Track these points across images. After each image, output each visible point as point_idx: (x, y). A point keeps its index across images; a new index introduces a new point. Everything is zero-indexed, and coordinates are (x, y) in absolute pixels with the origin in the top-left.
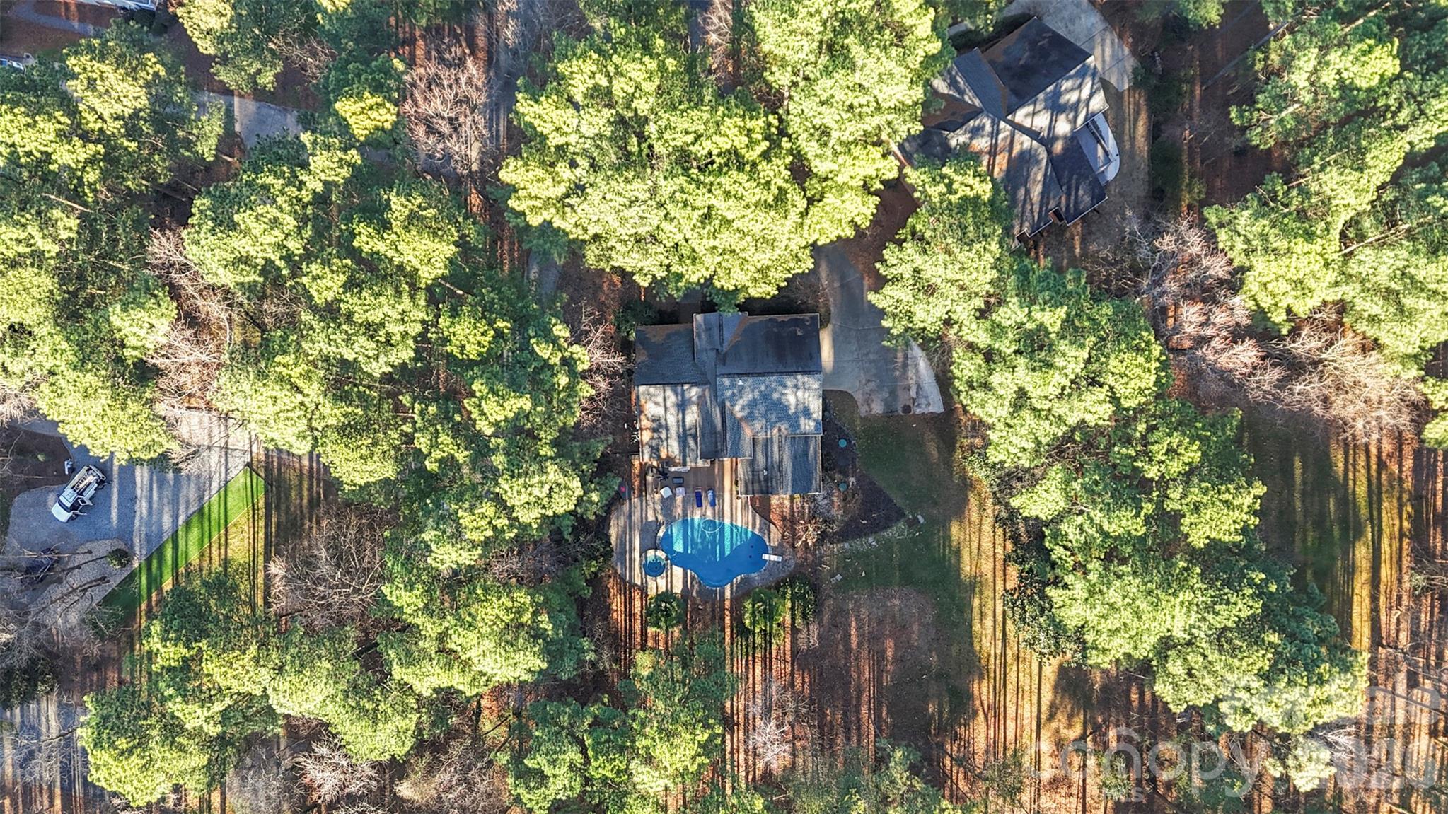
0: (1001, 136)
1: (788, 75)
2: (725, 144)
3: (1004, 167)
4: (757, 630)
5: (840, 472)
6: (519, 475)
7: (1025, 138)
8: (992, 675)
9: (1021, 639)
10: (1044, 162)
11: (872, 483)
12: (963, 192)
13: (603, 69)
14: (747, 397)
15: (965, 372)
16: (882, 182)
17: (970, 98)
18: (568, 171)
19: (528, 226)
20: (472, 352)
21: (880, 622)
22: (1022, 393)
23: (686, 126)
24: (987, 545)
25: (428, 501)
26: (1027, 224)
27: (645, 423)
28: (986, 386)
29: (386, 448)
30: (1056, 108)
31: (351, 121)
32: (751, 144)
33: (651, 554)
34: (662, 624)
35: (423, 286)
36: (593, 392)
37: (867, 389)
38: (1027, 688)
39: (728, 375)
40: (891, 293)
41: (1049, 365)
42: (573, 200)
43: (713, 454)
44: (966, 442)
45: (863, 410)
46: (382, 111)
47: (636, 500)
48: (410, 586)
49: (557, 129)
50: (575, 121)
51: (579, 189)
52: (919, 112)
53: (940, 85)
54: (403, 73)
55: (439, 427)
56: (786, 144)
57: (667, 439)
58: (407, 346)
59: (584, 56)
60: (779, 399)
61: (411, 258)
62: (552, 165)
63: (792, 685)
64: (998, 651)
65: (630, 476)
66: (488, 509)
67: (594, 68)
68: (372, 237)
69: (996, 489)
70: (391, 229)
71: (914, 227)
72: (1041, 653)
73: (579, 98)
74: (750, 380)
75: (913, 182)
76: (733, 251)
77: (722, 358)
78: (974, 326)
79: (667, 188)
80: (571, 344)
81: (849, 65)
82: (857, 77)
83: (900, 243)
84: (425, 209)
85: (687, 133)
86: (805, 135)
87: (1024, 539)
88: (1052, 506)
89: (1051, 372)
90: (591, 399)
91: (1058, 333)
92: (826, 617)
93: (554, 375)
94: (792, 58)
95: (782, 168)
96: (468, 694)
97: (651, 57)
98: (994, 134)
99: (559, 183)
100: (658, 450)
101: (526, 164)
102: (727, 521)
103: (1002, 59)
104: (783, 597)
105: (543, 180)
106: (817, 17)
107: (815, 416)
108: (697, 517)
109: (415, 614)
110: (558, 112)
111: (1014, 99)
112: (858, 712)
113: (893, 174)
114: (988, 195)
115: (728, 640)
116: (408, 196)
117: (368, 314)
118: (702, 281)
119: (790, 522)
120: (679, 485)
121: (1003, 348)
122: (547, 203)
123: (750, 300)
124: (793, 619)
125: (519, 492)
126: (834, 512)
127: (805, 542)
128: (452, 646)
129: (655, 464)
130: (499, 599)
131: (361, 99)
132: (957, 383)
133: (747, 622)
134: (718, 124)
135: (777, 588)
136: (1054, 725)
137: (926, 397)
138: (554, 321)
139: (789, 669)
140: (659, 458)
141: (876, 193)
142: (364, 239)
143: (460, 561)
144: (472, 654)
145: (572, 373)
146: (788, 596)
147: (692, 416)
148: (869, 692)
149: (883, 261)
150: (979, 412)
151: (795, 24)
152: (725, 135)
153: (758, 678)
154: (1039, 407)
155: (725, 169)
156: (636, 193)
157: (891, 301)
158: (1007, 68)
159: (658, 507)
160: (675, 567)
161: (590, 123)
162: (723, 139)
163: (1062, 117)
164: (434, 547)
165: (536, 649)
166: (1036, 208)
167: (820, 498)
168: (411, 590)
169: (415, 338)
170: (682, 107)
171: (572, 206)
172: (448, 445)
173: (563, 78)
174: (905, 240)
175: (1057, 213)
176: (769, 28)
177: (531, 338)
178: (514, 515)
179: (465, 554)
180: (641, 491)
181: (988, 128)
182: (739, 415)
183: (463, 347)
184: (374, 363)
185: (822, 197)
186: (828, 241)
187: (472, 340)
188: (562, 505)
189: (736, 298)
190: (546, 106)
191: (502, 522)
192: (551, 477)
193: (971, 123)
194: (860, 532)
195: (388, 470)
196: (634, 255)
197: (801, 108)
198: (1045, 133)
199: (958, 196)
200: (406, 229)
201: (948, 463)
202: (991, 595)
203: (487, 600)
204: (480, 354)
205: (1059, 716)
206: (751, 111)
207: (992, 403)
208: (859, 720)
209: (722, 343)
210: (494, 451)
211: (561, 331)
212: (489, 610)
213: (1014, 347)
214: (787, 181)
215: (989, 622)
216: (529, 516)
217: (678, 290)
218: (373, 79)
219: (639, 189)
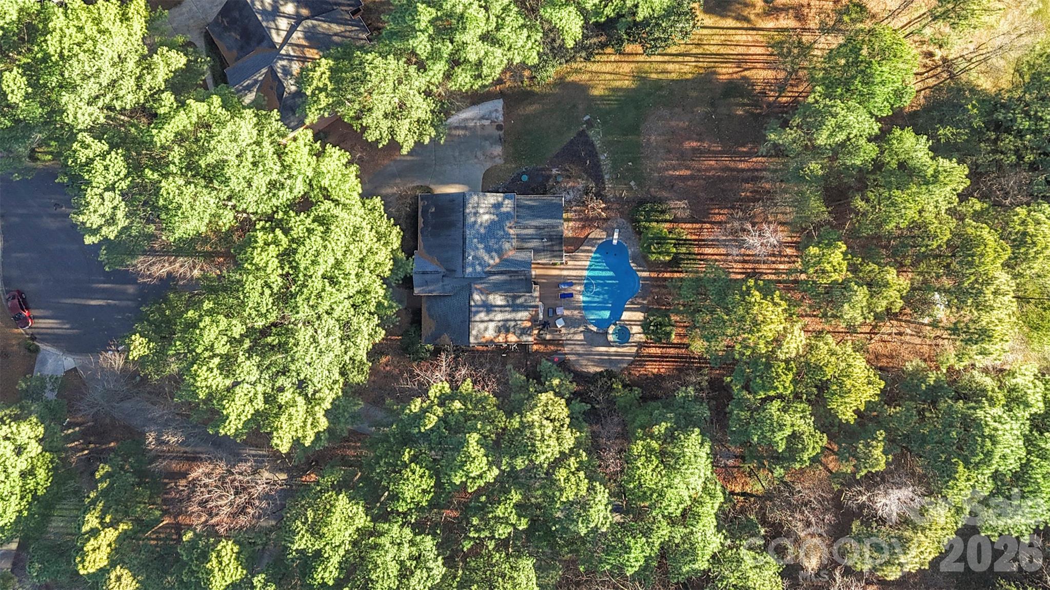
0: (292, 53)
1: (226, 212)
2: (275, 263)
3: (316, 51)
4: (674, 250)
5: (547, 181)
6: (533, 445)
7: (295, 35)
8: (712, 64)
9: (683, 42)
10: (315, 22)
11: (557, 156)
12: (325, 79)
13: (206, 361)
14: (482, 253)
15: (467, 80)
16: (316, 142)
17: (259, 76)
18: (286, 394)
19: (328, 430)
20: (428, 483)
21: (669, 152)
22: (484, 38)
23: (257, 294)
24: (608, 68)
25: (554, 528)
26: (360, 35)
27: (501, 339)
28: (479, 64)
29: (507, 565)
30: (275, 13)
31: (229, 582)
32: (276, 243)
33: (611, 338)
34: (668, 329)
35: (372, 525)
36: (469, 380)
37: (482, 158)
38: (723, 38)
39: (464, 267)
40: (403, 137)
41: (462, 16)
42: (310, 391)
43: (528, 283)
44: (526, 82)
45: (499, 161)
46: (223, 554)
47: (567, 349)
48: (627, 549)
49: (251, 401)
50: (246, 386)
51: (301, 386)
52: (264, 112)
53: (249, 98)
54: (195, 534)
55: (490, 516)
56: (280, 215)
57: (515, 320)
58: (422, 541)
59: (195, 376)
60: (485, 228)
61: (347, 534)
62: (280, 407)
63: (720, 223)
64: (693, 59)
65: (546, 354)
66: (561, 474)
67: (205, 368)
68: (326, 567)
69: (563, 60)
70: (320, 550)
71: (351, 118)
72: (694, 27)
73: (228, 382)
74: (469, 250)
75: (316, 117)
76: (362, 260)
77: (450, 272)
78: (431, 73)
79: (305, 311)
80: (428, 397)
81: (221, 164)
82: (232, 159)
83: (365, 129)
84: (307, 519)
85: (262, 294)
86: (274, 200)
87: (603, 39)
88: (573, 15)
89: (466, 15)
90: (475, 383)
91: (438, 10)
92: (665, 194)
93: (452, 413)
94: (212, 209)
95: (298, 219)
96: (722, 500)
97: (201, 321)
98: (290, 58)
99: (295, 402)
100: (524, 328)
101: (276, 429)
102: (586, 273)
103: (235, 52)
104: (647, 228)
105: (290, 414)
106: (184, 189)
107: (500, 199)
108: (581, 298)
109: (650, 545)
110: (236, 399)
111: (265, 43)
112: (743, 170)
113: (310, 133)
114: (330, 61)
115: (682, 275)
116: (295, 533)
117: (391, 575)
118: (385, 286)
119: (588, 222)
120: (554, 312)
121: (448, 51)
122: (310, 412)
123: (403, 247)
124: (666, 221)
125: (548, 446)
126: (580, 186)
127: (603, 209)
128: (679, 512)
129: (536, 332)
130: (639, 468)
131: (212, 571)
132: (476, 87)
133: (667, 258)
134: (258, 269)
135: (640, 233)
136: (752, 17)
137: (491, 112)
138: (408, 411)
139: (708, 226)
140: (531, 328)
141: (323, 146)
142: (327, 575)
143: (605, 501)
144: (685, 494)
145: (451, 398)
146: (647, 224)
147: (498, 299)
148: (726, 161)
149: (377, 141)
150: (498, 70)
151: (186, 206)
152: (267, 263)
153: (715, 251)
154: (495, 24)
155: (294, 264)
156: (307, 337)
157: (410, 136)
158: (242, 48)
159: (572, 330)
160: (623, 318)
161: (248, 373)
162: (270, 265)
163: (282, 9)
164: (592, 525)
165: (682, 436)
166: (349, 28)
167: (568, 197)
168: (630, 548)
169: (415, 534)
170: (242, 297)
171: (315, 392)
172: (506, 508)
173: (210, 394)
174: (361, 125)
175: (354, 13)
176: (188, 226)
177: (420, 431)
178: (567, 451)
179: (599, 497)
180: (558, 345)
181: (285, 63)
182: (497, 260)
183: (424, 491)
184: (434, 572)
185: (325, 189)
186: (360, 185)
187: (418, 483)
188: (561, 410)
189: (402, 259)
190: (231, 409)
191: (573, 462)
192: (536, 418)
193: (279, 75)
194: (596, 166)
195: (527, 564)
196: (358, 341)
197: (252, 202)
198: (293, 22)
199: (329, 84)
200: (322, 536)
201: (542, 97)
202: (648, 64)
203: (639, 479)
204: (431, 477)
205: (745, 13)
206: (250, 242)
207: (490, 60)
208: (749, 170)
209: (437, 272)
210: (513, 468)
211: (416, 406)
212: (647, 477)
213: (448, 43)
214: (309, 216)
215: (670, 67)
216: (569, 439)
217: (391, 307)
218: (197, 559)
219: (304, 335)
